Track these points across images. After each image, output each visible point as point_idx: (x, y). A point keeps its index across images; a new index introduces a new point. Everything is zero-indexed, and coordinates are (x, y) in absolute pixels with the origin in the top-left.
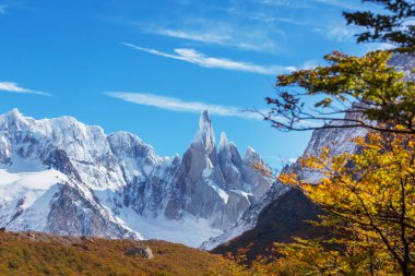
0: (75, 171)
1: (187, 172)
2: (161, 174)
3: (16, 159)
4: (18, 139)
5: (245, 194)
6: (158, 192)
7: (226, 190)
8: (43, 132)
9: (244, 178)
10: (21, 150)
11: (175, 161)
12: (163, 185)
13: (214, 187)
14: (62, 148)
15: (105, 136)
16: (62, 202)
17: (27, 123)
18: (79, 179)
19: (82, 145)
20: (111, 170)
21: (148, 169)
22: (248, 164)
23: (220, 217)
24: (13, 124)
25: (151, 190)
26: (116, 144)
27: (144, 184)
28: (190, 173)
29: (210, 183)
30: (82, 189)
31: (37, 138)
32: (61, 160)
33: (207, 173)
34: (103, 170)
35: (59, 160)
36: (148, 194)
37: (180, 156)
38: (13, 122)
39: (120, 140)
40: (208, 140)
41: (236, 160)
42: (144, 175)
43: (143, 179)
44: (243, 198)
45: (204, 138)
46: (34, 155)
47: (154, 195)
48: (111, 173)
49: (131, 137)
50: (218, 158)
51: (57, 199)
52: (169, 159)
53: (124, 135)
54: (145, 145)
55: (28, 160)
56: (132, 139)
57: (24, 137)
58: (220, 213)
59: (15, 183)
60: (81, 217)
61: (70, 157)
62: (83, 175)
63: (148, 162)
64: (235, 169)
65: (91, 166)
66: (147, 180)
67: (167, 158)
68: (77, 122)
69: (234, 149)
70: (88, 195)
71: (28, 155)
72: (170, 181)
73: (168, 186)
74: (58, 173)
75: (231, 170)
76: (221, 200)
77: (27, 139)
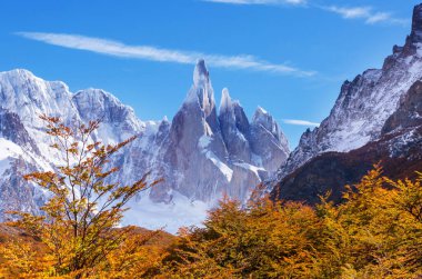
0: (32, 141)
1: (179, 141)
2: (144, 144)
5: (254, 169)
6: (140, 167)
7: (230, 164)
9: (253, 148)
11: (163, 126)
12: (147, 159)
13: (213, 160)
14: (12, 111)
15: (71, 94)
16: (14, 182)
18: (36, 150)
19: (40, 107)
20: (78, 138)
22: (257, 129)
25: (131, 165)
26: (85, 105)
27: (122, 156)
28: (182, 142)
29: (208, 155)
30: (42, 164)
32: (13, 127)
35: (10, 127)
36: (128, 169)
37: (169, 120)
39: (91, 100)
40: (205, 98)
41: (242, 125)
43: (121, 151)
44: (251, 174)
45: (200, 96)
47: (135, 172)
49: (104, 96)
50: (219, 122)
51: (8, 177)
52: (154, 124)
53: (93, 92)
54: (123, 106)
56: (106, 99)
58: (222, 192)
60: (41, 201)
61: (25, 123)
62: (43, 147)
63: (127, 128)
64: (242, 136)
66: (126, 151)
67: (152, 123)
68: (33, 77)
69: (238, 110)
72: (156, 153)
73: (154, 160)
74: (9, 143)
75: (235, 137)
76: (222, 177)
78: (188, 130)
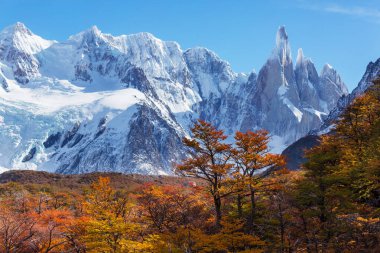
0: (152, 89)
1: (263, 89)
2: (237, 91)
3: (94, 74)
4: (97, 57)
5: (318, 113)
6: (233, 108)
7: (300, 109)
8: (120, 48)
9: (321, 95)
10: (100, 67)
11: (252, 76)
12: (239, 102)
13: (289, 105)
14: (138, 66)
15: (182, 51)
16: (140, 122)
17: (106, 40)
18: (156, 96)
19: (159, 62)
20: (187, 86)
21: (224, 85)
22: (324, 80)
23: (293, 135)
24: (93, 41)
25: (227, 107)
26: (193, 60)
27: (220, 100)
28: (266, 90)
29: (285, 101)
30: (160, 107)
31: (116, 56)
32: (139, 79)
33: (282, 90)
34: (179, 86)
35: (137, 79)
36: (224, 110)
37: (256, 72)
38: (91, 39)
39: (197, 55)
40: (284, 57)
41: (313, 78)
42: (220, 91)
43: (219, 95)
44: (316, 117)
45: (281, 55)
46: (112, 72)
47: (229, 112)
48: (188, 89)
49: (207, 53)
50: (295, 75)
51: (135, 119)
52: (245, 76)
53: (199, 49)
54: (221, 60)
55: (106, 77)
56: (208, 55)
57: (103, 54)
58: (294, 131)
59: (96, 102)
60: (158, 136)
61: (147, 74)
62: (160, 92)
63: (224, 78)
64: (311, 85)
65: (167, 83)
66: (223, 96)
67: (243, 74)
68: (154, 38)
69: (311, 66)
70: (164, 113)
71: (107, 72)
72: (246, 98)
73: (244, 103)
74: (136, 92)
75: (307, 87)
76: (295, 118)
77: (106, 57)
78: (270, 81)
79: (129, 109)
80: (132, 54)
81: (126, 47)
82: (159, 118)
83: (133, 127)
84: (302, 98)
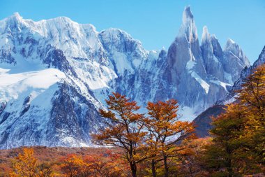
0: (71, 68)
1: (173, 65)
2: (149, 67)
3: (17, 57)
4: (20, 40)
5: (224, 85)
6: (146, 83)
7: (207, 81)
8: (40, 32)
9: (225, 68)
10: (23, 50)
11: (162, 53)
12: (151, 77)
13: (197, 79)
14: (58, 48)
15: (97, 33)
16: (62, 99)
17: (27, 25)
18: (75, 74)
19: (76, 43)
20: (103, 64)
21: (137, 63)
22: (228, 54)
23: (202, 105)
24: (15, 26)
25: (140, 82)
26: (107, 40)
27: (134, 76)
28: (175, 65)
29: (193, 74)
30: (79, 85)
31: (37, 39)
32: (59, 59)
33: (190, 65)
34: (96, 65)
35: (57, 59)
36: (138, 85)
37: (166, 50)
38: (14, 25)
39: (111, 36)
40: (191, 34)
41: (218, 52)
42: (134, 68)
43: (132, 72)
44: (221, 88)
45: (187, 33)
46: (35, 54)
47: (143, 86)
48: (104, 67)
49: (120, 34)
50: (201, 51)
51: (57, 96)
53: (112, 30)
54: (133, 40)
55: (29, 59)
56: (121, 35)
57: (25, 38)
58: (202, 101)
59: (21, 83)
60: (79, 111)
61: (66, 55)
62: (78, 71)
63: (137, 56)
64: (216, 59)
65: (85, 62)
66: (136, 72)
67: (154, 52)
68: (71, 22)
69: (215, 42)
70: (84, 90)
71: (29, 54)
72: (157, 73)
73: (156, 78)
74: (57, 71)
75: (212, 61)
76: (203, 90)
77: (28, 40)
78: (179, 57)
79: (51, 87)
80: (52, 37)
81: (46, 31)
82: (78, 95)
83: (55, 103)
84: (208, 71)
